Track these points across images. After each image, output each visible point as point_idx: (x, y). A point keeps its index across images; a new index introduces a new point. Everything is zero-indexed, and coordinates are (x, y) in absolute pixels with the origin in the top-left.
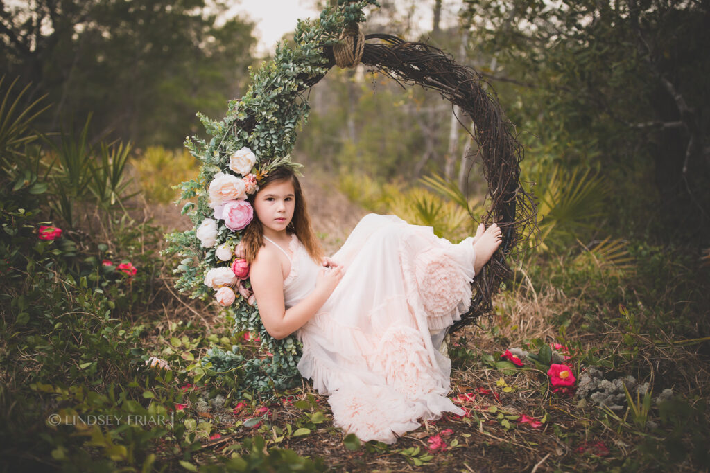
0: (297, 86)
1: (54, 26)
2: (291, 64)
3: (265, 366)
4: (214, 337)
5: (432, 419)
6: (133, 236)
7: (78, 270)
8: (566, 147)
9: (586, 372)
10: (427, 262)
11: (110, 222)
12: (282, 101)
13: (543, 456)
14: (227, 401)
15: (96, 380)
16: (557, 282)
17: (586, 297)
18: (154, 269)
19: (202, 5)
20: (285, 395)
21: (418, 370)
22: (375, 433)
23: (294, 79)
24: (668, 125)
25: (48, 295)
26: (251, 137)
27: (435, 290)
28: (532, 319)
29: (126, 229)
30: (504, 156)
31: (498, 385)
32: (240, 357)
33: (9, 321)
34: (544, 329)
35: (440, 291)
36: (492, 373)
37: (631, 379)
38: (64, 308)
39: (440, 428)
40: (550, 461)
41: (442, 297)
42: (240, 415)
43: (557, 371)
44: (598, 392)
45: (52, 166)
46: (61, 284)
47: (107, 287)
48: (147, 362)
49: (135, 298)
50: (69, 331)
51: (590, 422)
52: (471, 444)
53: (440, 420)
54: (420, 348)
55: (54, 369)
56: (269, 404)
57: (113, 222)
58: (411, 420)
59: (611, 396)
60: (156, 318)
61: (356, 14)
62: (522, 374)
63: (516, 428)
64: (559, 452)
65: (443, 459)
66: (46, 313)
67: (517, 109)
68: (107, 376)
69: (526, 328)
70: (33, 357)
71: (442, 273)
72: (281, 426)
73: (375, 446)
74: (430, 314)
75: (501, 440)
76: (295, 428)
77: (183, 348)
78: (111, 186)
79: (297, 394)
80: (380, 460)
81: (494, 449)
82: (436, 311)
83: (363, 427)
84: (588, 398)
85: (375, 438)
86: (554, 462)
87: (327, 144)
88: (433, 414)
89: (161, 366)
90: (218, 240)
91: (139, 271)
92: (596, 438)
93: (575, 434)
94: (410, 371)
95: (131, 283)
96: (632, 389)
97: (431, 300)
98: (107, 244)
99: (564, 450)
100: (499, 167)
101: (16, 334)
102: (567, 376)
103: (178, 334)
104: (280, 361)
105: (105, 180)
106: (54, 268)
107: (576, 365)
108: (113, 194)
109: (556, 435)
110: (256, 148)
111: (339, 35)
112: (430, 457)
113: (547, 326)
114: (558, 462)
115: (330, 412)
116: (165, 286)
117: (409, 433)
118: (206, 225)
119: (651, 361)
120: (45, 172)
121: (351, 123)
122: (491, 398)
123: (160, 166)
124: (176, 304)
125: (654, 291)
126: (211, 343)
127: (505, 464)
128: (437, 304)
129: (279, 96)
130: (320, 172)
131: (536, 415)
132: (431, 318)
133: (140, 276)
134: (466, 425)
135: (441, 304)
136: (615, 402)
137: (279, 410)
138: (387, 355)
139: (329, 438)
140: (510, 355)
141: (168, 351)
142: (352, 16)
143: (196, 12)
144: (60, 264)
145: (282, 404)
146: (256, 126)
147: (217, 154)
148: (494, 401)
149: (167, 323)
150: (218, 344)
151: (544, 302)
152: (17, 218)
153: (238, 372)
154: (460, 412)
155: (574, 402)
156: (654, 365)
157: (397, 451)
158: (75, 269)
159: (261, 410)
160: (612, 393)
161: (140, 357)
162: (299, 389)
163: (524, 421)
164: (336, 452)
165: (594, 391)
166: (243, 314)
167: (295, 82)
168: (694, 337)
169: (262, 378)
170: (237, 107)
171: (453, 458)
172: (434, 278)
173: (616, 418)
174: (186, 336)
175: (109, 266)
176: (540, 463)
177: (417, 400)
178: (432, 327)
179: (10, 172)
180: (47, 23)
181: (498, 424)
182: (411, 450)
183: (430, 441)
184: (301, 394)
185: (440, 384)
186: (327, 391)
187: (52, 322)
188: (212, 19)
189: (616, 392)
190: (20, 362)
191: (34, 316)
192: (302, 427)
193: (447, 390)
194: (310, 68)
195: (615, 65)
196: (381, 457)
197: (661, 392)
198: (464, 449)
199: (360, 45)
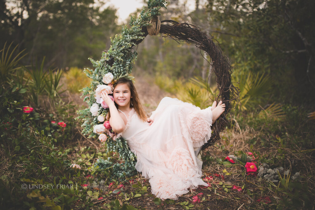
0: (131, 45)
1: (29, 14)
2: (128, 36)
3: (122, 166)
4: (100, 153)
5: (194, 188)
6: (64, 110)
7: (41, 126)
8: (254, 63)
9: (262, 166)
10: (192, 118)
11: (54, 104)
12: (125, 52)
13: (242, 204)
14: (106, 182)
15: (49, 175)
16: (250, 124)
17: (263, 130)
18: (74, 124)
19: (93, 3)
20: (131, 179)
21: (188, 167)
22: (169, 195)
23: (130, 42)
24: (300, 51)
25: (28, 138)
26: (112, 68)
27: (195, 130)
28: (239, 142)
29: (61, 106)
30: (224, 71)
31: (224, 172)
32: (111, 163)
33: (12, 149)
34: (245, 146)
35: (198, 130)
36: (221, 166)
37: (282, 168)
38: (35, 143)
39: (198, 192)
40: (245, 206)
41: (199, 133)
42: (111, 188)
43: (249, 165)
44: (267, 174)
45: (28, 80)
46: (33, 133)
47: (53, 133)
48: (71, 166)
49: (66, 137)
50: (37, 153)
51: (263, 188)
52: (211, 199)
53: (198, 189)
54: (189, 157)
55: (31, 171)
56: (124, 183)
57: (56, 104)
58: (185, 189)
59: (273, 176)
60: (75, 145)
61: (156, 12)
62: (234, 167)
63: (231, 191)
64: (249, 202)
65: (198, 206)
66: (27, 146)
67: (232, 47)
68: (54, 173)
69: (237, 145)
70: (22, 165)
71: (198, 122)
72: (129, 193)
73: (169, 201)
74: (194, 141)
75: (224, 197)
76: (135, 194)
77: (87, 159)
78: (54, 88)
79: (136, 178)
80: (171, 207)
81: (221, 201)
82: (196, 139)
83: (164, 193)
84: (263, 177)
85: (169, 197)
86: (247, 206)
87: (150, 62)
88: (194, 186)
89: (77, 167)
90: (99, 113)
91: (67, 125)
92: (266, 195)
93: (257, 194)
94: (184, 168)
95: (64, 131)
96: (282, 173)
97: (194, 135)
98: (53, 114)
99: (251, 201)
100: (222, 76)
101: (15, 155)
102: (254, 167)
103: (84, 152)
104: (128, 164)
105: (52, 85)
106: (30, 125)
107: (258, 162)
108: (55, 92)
109: (248, 194)
110: (114, 72)
111: (149, 21)
112: (193, 206)
113: (246, 144)
114: (248, 207)
115: (150, 186)
116: (78, 131)
117: (184, 195)
118: (94, 106)
119: (290, 160)
120: (26, 83)
121: (160, 53)
122: (220, 178)
123: (76, 76)
124: (83, 139)
125: (294, 127)
126: (99, 156)
127: (225, 208)
128: (197, 136)
129: (124, 49)
130: (147, 75)
131: (239, 185)
132: (194, 143)
133: (67, 127)
134: (209, 190)
135: (198, 136)
136: (275, 179)
137: (128, 186)
138: (174, 161)
139: (149, 198)
140: (229, 158)
141: (80, 160)
142: (154, 13)
143: (91, 6)
144: (33, 124)
145: (129, 183)
146: (114, 63)
147: (97, 76)
148: (222, 179)
149: (80, 148)
150: (102, 156)
151: (244, 134)
152: (13, 105)
153: (110, 169)
154: (206, 185)
155: (257, 179)
156: (292, 162)
157: (178, 203)
158: (39, 125)
159: (120, 186)
160: (273, 175)
161: (68, 164)
162: (137, 176)
163: (234, 188)
164: (152, 204)
165: (266, 174)
166: (111, 144)
167: (130, 43)
168: (310, 148)
169: (121, 171)
170: (106, 55)
171: (203, 206)
172: (195, 125)
173: (275, 186)
174: (88, 153)
175: (54, 123)
176: (241, 207)
177: (187, 180)
178: (195, 146)
179: (10, 83)
180: (25, 13)
181: (223, 190)
182: (185, 202)
183: (193, 198)
184: (138, 178)
185: (198, 173)
186: (148, 177)
187: (30, 150)
188: (98, 8)
189: (275, 174)
190: (17, 168)
191: (22, 147)
192: (138, 193)
193: (201, 175)
194: (136, 37)
195: (275, 26)
196: (172, 206)
197: (295, 174)
198: (208, 201)
199: (159, 25)
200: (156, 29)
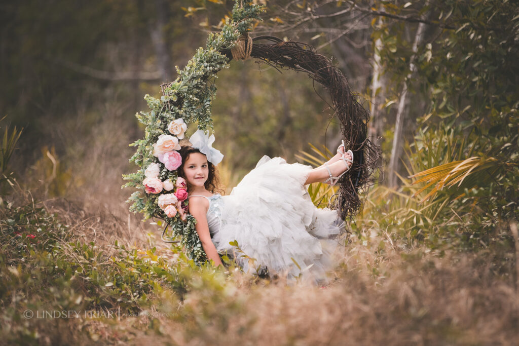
26: (182, 111)
30: (353, 118)
61: (246, 27)
100: (350, 126)
142: (244, 29)
146: (184, 104)
199: (250, 46)
200: (245, 51)
